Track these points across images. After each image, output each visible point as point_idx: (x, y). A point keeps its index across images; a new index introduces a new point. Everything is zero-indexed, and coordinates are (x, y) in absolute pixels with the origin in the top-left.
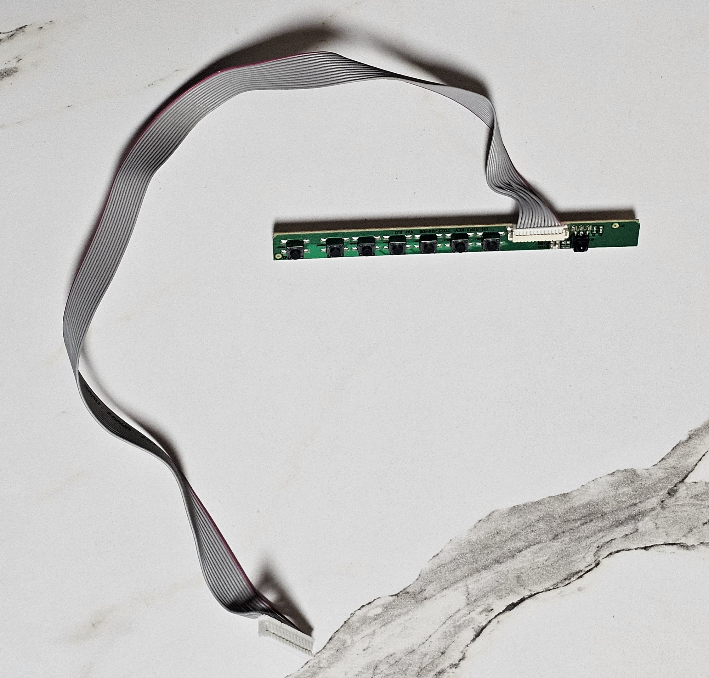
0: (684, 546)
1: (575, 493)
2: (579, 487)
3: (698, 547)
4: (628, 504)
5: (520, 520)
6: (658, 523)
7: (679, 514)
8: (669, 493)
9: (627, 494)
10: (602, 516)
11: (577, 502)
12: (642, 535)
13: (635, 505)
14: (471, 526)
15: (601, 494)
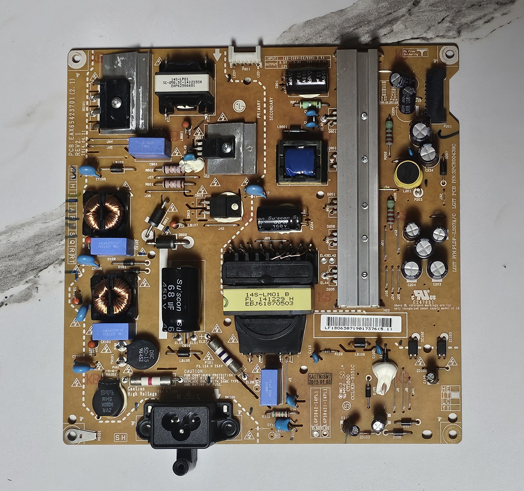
0: (425, 39)
1: (349, 9)
2: (351, 4)
3: (435, 39)
4: (386, 14)
5: (312, 29)
6: (407, 25)
7: (422, 18)
8: (414, 4)
9: (385, 7)
10: (368, 23)
11: (350, 15)
12: (396, 33)
13: (390, 14)
14: (279, 36)
15: (367, 8)
